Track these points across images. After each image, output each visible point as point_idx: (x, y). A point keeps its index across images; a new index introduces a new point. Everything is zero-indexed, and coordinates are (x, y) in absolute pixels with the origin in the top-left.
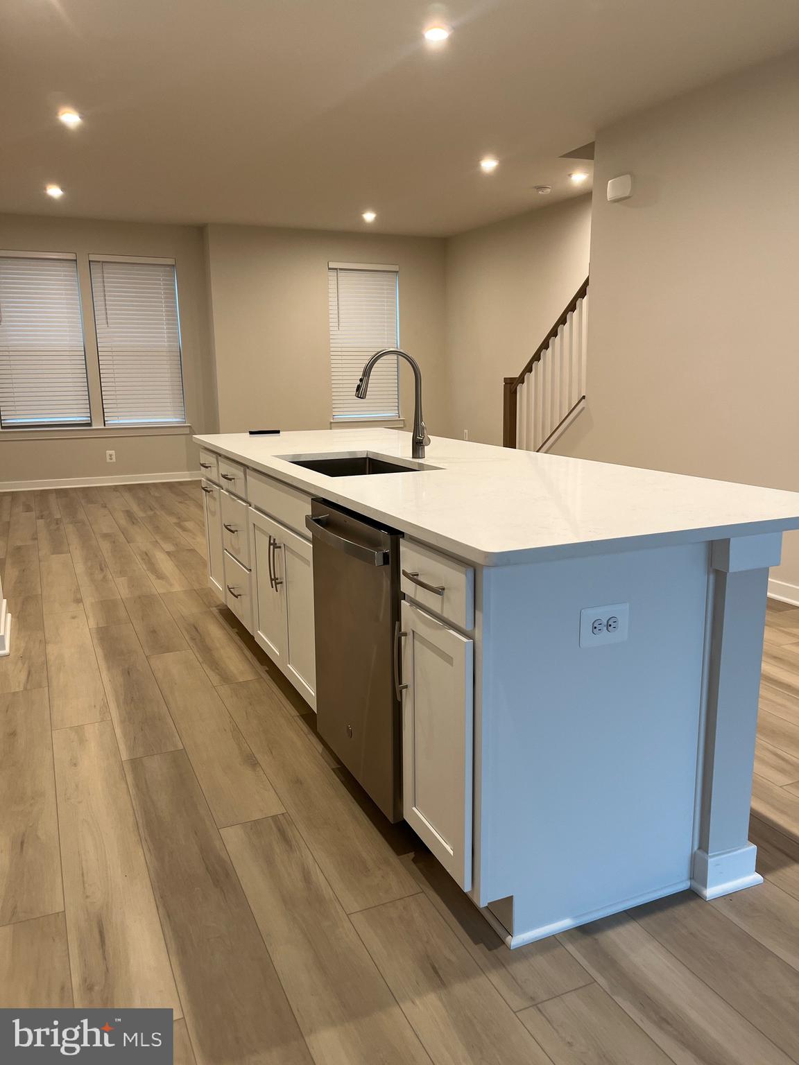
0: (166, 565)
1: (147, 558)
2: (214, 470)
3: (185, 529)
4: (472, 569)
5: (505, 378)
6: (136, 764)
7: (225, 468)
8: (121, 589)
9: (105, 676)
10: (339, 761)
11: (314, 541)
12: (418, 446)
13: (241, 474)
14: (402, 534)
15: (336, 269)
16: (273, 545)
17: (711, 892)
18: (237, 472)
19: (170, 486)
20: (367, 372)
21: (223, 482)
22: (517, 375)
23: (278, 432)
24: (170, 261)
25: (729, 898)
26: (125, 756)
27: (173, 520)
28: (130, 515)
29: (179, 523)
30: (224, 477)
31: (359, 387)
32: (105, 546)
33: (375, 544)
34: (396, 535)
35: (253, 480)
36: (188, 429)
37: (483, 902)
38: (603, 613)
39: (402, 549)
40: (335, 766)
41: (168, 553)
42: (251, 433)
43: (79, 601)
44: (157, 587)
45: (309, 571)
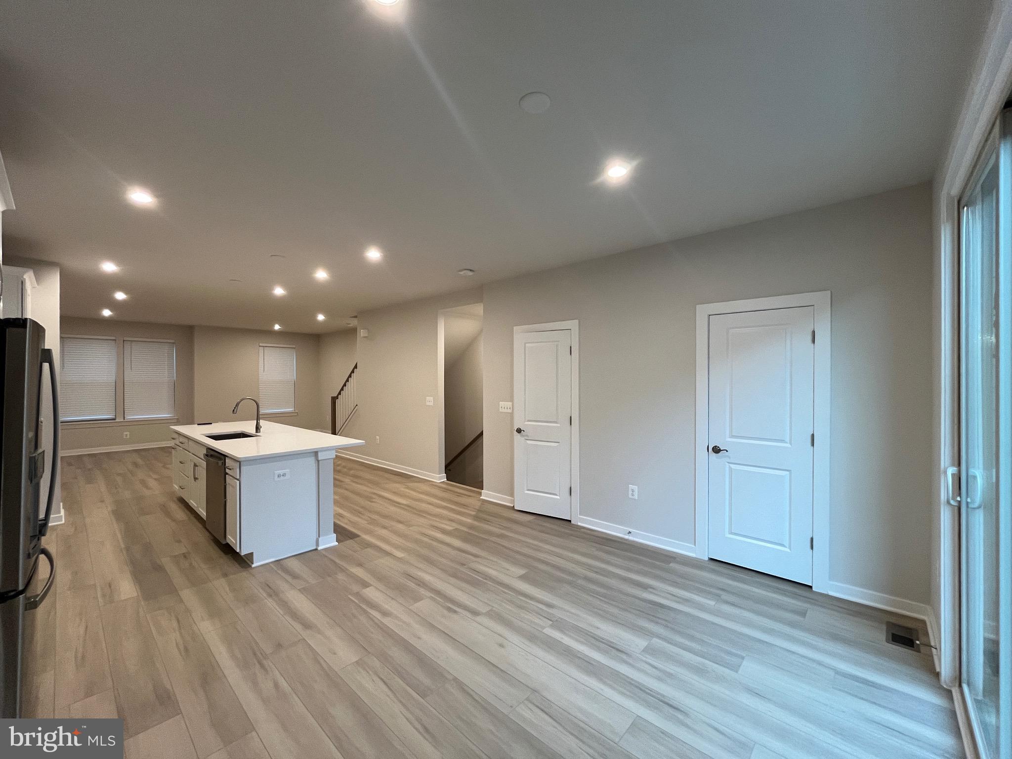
0: (152, 483)
1: (143, 483)
2: (177, 440)
3: (168, 468)
4: (239, 463)
5: (332, 397)
6: (128, 549)
7: (182, 439)
8: (127, 495)
9: (116, 526)
10: (213, 536)
11: (206, 462)
12: (258, 429)
13: (187, 441)
14: (227, 456)
15: (264, 346)
16: (195, 465)
17: (319, 548)
18: (185, 440)
19: (162, 449)
20: (237, 405)
21: (180, 444)
22: (336, 396)
23: (211, 424)
24: (172, 341)
25: (325, 549)
26: (123, 546)
27: (161, 465)
28: (136, 465)
29: (164, 466)
30: (181, 443)
31: (234, 410)
32: (119, 480)
33: (220, 459)
34: (225, 456)
35: (191, 443)
36: (176, 420)
37: (242, 554)
38: (281, 472)
39: (227, 461)
40: (212, 538)
41: (155, 479)
42: (198, 424)
43: (102, 501)
44: (147, 493)
45: (205, 472)
